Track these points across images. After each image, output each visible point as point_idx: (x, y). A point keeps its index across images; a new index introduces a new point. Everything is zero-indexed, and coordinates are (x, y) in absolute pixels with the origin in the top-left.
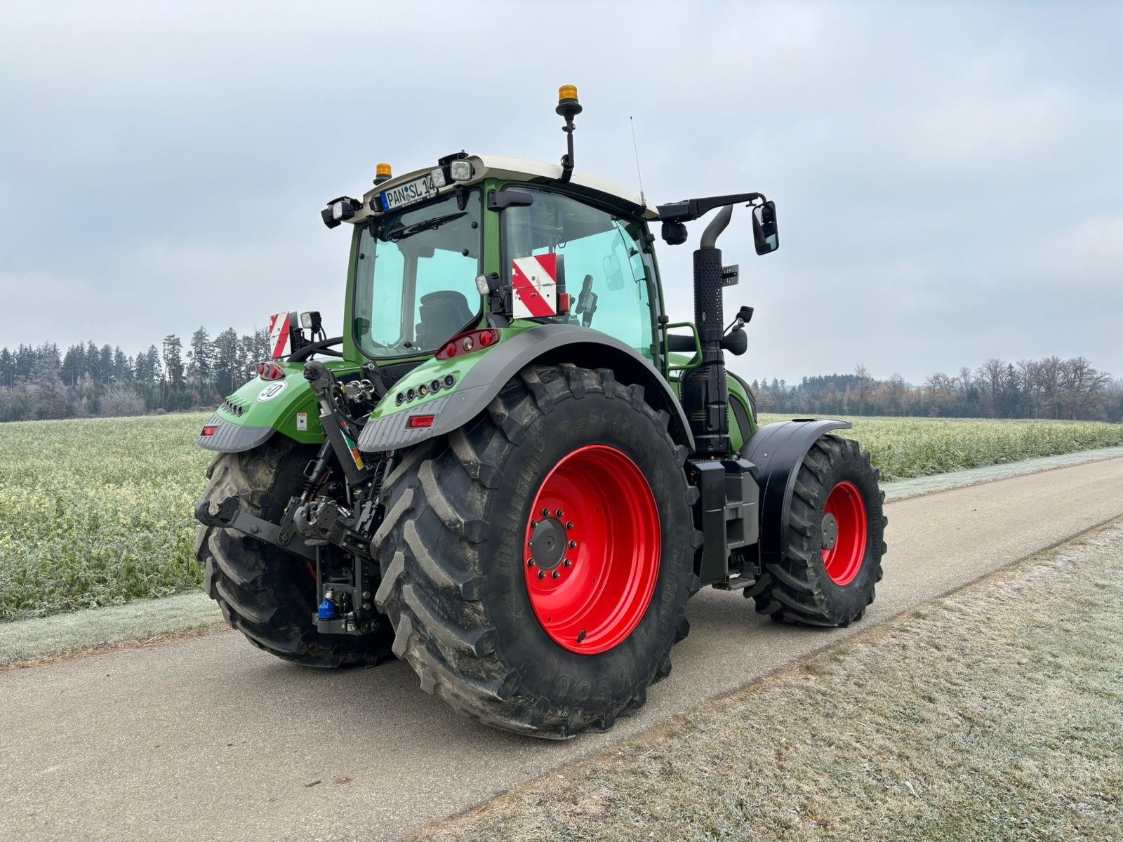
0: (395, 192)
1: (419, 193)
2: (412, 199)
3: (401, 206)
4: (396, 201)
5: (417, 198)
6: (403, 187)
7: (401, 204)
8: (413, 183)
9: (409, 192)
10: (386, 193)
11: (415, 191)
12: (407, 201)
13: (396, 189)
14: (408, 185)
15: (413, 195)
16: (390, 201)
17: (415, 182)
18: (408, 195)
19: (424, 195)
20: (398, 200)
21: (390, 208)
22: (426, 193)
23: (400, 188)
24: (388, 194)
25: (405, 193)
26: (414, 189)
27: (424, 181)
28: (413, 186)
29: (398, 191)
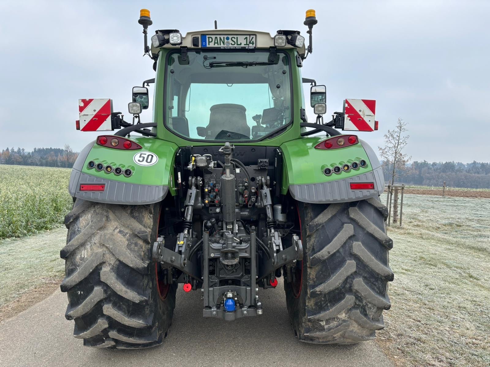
0: (216, 38)
1: (239, 43)
2: (231, 46)
3: (220, 47)
4: (215, 43)
5: (236, 45)
6: (225, 37)
7: (219, 46)
8: (236, 36)
9: (230, 41)
10: (207, 36)
11: (236, 41)
12: (225, 46)
13: (218, 37)
14: (230, 37)
15: (233, 43)
16: (209, 42)
17: (237, 36)
18: (228, 43)
19: (243, 45)
20: (217, 43)
21: (208, 46)
22: (245, 45)
23: (222, 37)
24: (209, 38)
25: (226, 41)
26: (235, 40)
27: (246, 38)
28: (235, 38)
29: (220, 38)
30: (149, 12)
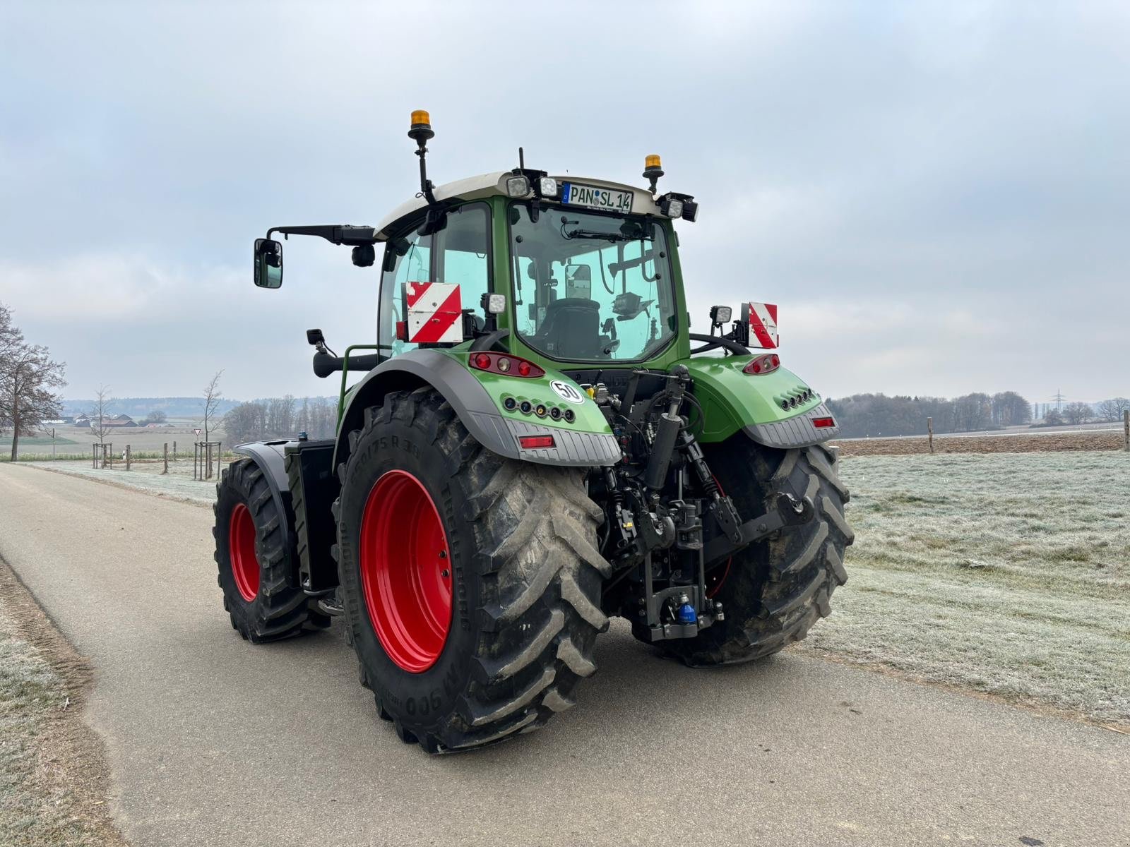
0: (583, 190)
1: (610, 203)
2: (599, 205)
3: (586, 206)
4: (580, 198)
5: (606, 206)
6: (595, 190)
7: (585, 204)
8: (607, 192)
9: (600, 197)
10: (572, 186)
11: (607, 199)
12: (593, 205)
13: (586, 188)
14: (601, 191)
15: (603, 202)
16: (573, 196)
17: (610, 191)
18: (597, 200)
19: (615, 207)
20: (583, 199)
21: (570, 202)
22: (617, 206)
23: (591, 189)
24: (573, 188)
25: (594, 196)
26: (606, 197)
27: (621, 196)
28: (606, 194)
29: (588, 191)
30: (427, 115)
